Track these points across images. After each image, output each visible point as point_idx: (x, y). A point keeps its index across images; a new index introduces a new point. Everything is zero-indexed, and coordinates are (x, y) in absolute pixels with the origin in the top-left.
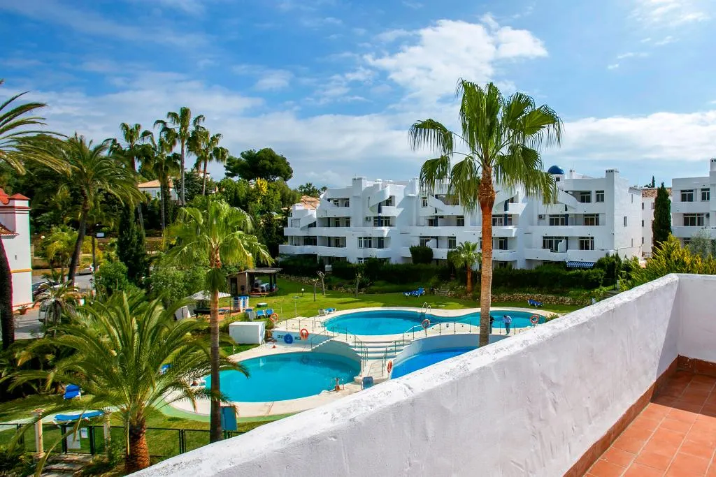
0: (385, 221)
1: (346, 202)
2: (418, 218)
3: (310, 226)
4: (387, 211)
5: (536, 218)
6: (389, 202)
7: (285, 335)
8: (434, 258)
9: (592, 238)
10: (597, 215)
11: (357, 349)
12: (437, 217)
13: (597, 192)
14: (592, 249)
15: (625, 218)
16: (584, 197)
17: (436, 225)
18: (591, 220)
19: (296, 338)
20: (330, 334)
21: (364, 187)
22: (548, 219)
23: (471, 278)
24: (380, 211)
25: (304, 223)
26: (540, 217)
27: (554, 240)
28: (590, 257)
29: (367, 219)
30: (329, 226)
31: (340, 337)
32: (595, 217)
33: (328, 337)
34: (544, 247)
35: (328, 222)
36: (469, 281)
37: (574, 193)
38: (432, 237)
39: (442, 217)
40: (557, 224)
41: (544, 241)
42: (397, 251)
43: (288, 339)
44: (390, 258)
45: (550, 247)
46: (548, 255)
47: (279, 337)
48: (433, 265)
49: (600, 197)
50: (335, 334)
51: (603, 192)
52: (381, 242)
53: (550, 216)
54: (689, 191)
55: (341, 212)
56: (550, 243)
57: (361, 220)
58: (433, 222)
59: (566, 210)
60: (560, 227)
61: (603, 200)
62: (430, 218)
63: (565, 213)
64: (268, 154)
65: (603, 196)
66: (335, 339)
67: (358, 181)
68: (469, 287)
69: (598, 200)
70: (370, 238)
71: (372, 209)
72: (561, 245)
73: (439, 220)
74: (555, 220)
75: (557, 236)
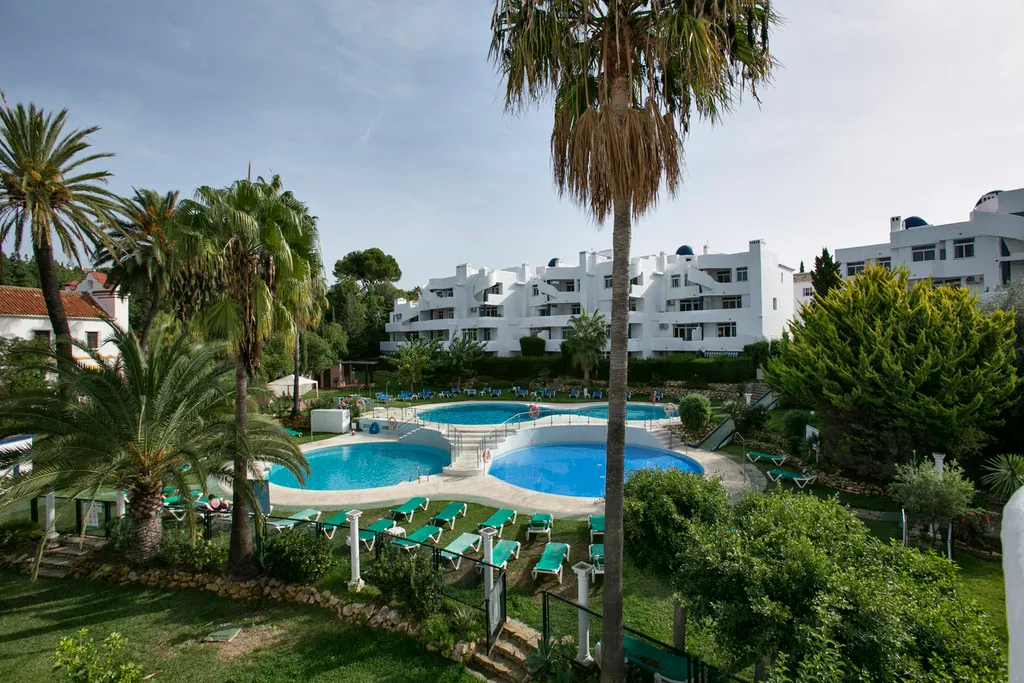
0: (492, 311)
1: (450, 292)
2: (529, 308)
3: (413, 320)
4: (493, 300)
5: (664, 303)
6: (496, 289)
7: (370, 424)
8: (546, 350)
9: (734, 324)
10: (739, 297)
11: (450, 439)
12: (549, 305)
13: (738, 269)
14: (734, 335)
15: (774, 299)
16: (722, 275)
17: (549, 314)
18: (732, 302)
19: (384, 428)
20: (421, 422)
21: (468, 275)
22: (678, 305)
24: (485, 299)
25: (406, 317)
26: (669, 303)
27: (686, 328)
28: (733, 345)
29: (473, 310)
30: (432, 319)
31: (432, 426)
32: (736, 301)
33: (418, 426)
34: (676, 336)
35: (431, 314)
37: (710, 271)
38: (544, 329)
39: (555, 306)
40: (689, 309)
41: (676, 330)
42: (504, 344)
43: (374, 429)
44: (496, 352)
45: (682, 335)
46: (679, 344)
47: (365, 426)
48: (545, 358)
49: (743, 275)
50: (427, 423)
51: (746, 268)
52: (487, 333)
53: (681, 301)
54: (858, 263)
55: (445, 303)
56: (682, 331)
57: (465, 311)
58: (545, 312)
59: (701, 292)
60: (693, 312)
61: (745, 279)
62: (542, 308)
63: (699, 295)
64: (375, 255)
65: (746, 273)
66: (426, 427)
67: (462, 268)
69: (739, 279)
70: (475, 330)
71: (476, 297)
72: (696, 332)
73: (552, 308)
74: (686, 305)
75: (690, 322)
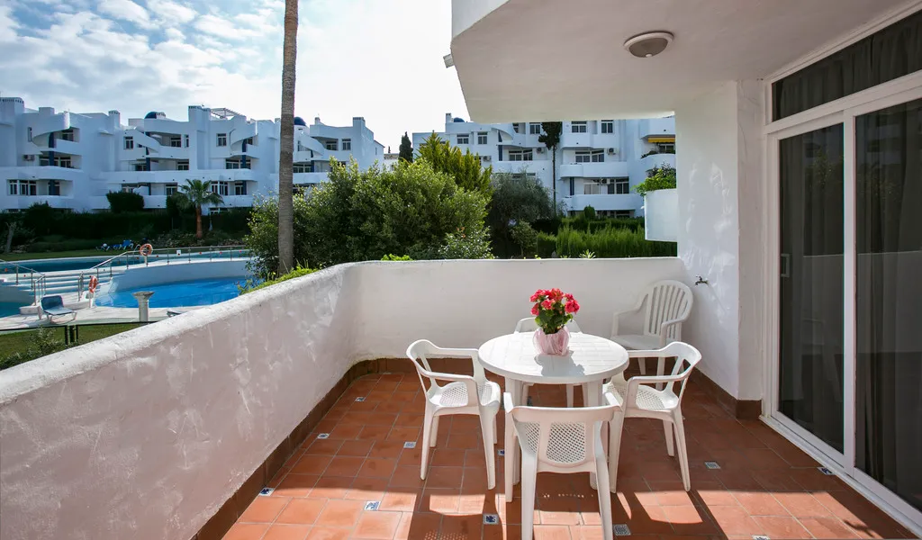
0: (65, 161)
2: (119, 162)
4: (64, 147)
6: (69, 135)
8: (145, 206)
12: (148, 160)
13: (343, 140)
16: (330, 144)
21: (18, 113)
23: (202, 224)
24: (52, 145)
29: (28, 157)
36: (199, 226)
37: (320, 139)
38: (142, 184)
39: (156, 160)
40: (302, 171)
42: (84, 201)
44: (70, 208)
48: (144, 215)
49: (347, 145)
51: (350, 140)
52: (54, 186)
53: (295, 163)
57: (14, 159)
58: (144, 166)
59: (312, 156)
60: (305, 174)
61: (349, 149)
62: (138, 162)
63: (310, 159)
65: (349, 144)
68: (199, 233)
69: (344, 149)
70: (33, 181)
71: (34, 141)
73: (152, 163)
74: (299, 168)
75: (303, 182)
